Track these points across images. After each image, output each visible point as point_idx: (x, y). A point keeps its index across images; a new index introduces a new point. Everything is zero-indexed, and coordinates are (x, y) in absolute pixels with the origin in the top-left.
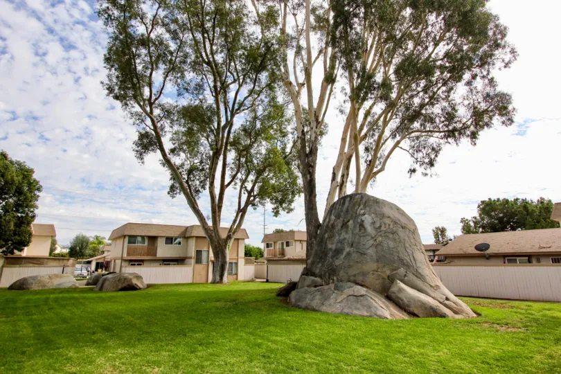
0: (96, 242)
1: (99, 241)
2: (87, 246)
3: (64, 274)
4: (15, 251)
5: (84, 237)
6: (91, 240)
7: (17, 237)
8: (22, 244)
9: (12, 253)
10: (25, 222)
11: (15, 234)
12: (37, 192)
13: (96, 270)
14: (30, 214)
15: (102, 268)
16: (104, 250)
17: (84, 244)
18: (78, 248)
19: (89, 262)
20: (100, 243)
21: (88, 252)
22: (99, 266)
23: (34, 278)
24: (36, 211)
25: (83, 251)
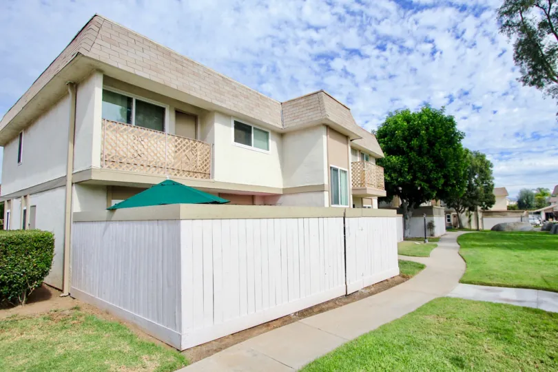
0: (540, 193)
1: (544, 193)
2: (532, 199)
3: (523, 222)
4: (488, 208)
5: (527, 191)
6: (535, 192)
7: (488, 199)
8: (491, 203)
9: (487, 208)
10: (489, 188)
11: (486, 198)
12: (490, 168)
13: (547, 219)
14: (491, 184)
15: (552, 217)
16: (550, 201)
17: (529, 197)
18: (524, 201)
19: (539, 213)
20: (544, 194)
21: (534, 203)
22: (548, 216)
23: (505, 224)
24: (494, 181)
25: (530, 203)
